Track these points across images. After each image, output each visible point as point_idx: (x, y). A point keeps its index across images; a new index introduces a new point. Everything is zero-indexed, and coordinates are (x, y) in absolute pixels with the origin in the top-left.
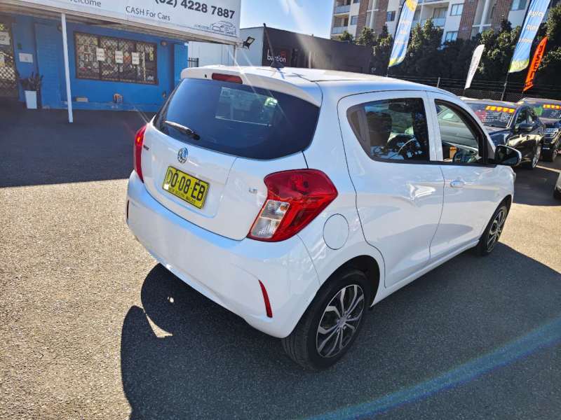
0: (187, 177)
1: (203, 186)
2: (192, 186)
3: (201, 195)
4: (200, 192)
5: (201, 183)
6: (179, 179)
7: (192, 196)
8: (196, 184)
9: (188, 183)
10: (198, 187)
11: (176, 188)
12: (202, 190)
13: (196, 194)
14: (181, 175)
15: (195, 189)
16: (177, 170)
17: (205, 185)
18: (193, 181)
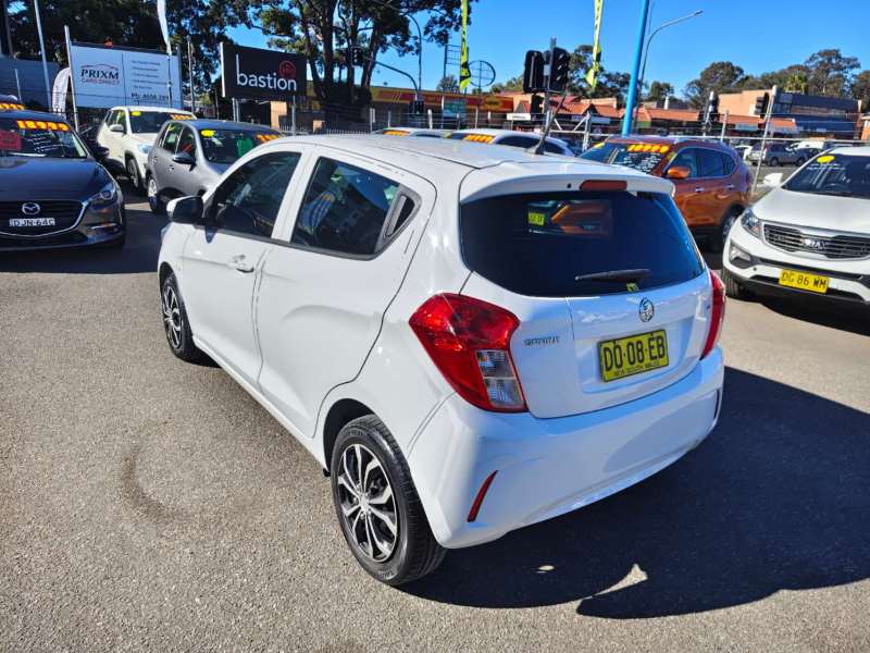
0: (634, 340)
1: (659, 338)
2: (646, 346)
3: (661, 349)
4: (659, 346)
5: (655, 335)
6: (624, 351)
7: (652, 358)
8: (650, 340)
9: (640, 346)
10: (654, 343)
11: (626, 365)
12: (660, 341)
13: (655, 352)
14: (623, 344)
15: (651, 347)
16: (614, 341)
17: (661, 334)
18: (644, 339)
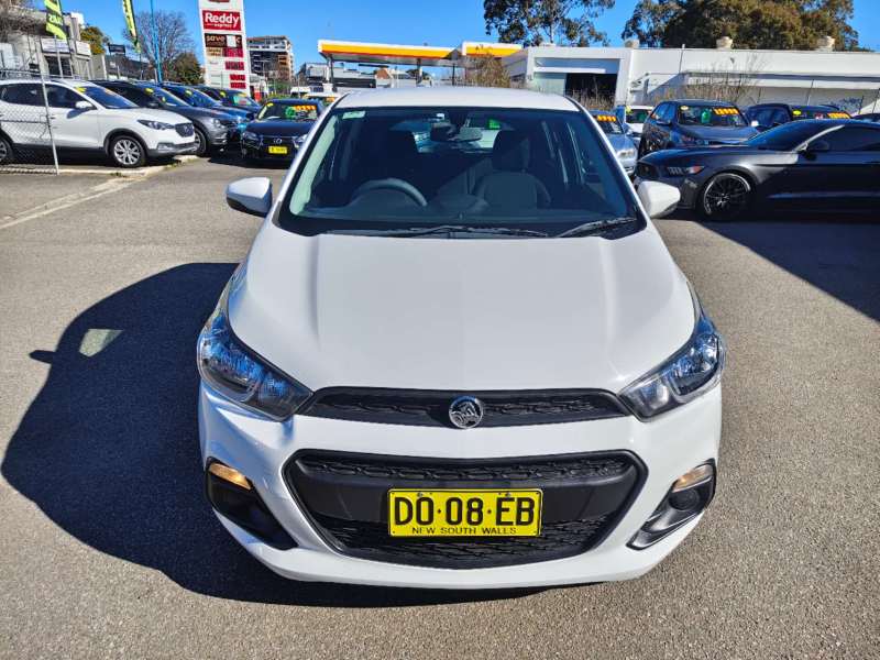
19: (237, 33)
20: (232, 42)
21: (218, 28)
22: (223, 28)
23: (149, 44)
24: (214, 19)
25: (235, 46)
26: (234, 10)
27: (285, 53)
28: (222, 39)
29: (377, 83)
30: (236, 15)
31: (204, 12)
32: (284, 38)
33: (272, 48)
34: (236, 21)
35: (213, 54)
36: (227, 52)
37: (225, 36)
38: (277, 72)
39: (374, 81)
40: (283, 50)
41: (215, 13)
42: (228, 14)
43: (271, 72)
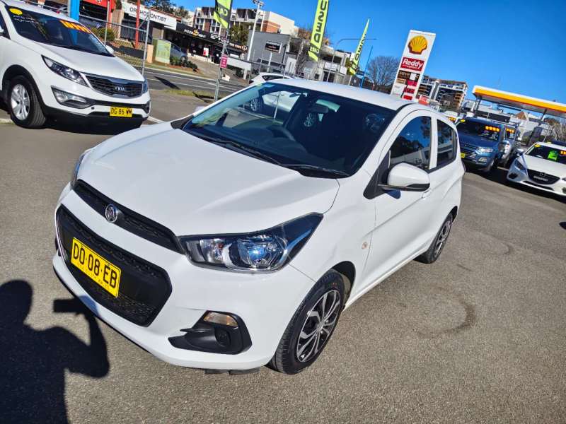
19: (418, 72)
20: (413, 77)
21: (408, 68)
22: (411, 69)
23: (378, 73)
24: (408, 62)
25: (414, 79)
26: (422, 60)
27: (461, 92)
28: (408, 74)
29: (511, 120)
30: (422, 62)
31: (404, 58)
32: (464, 83)
33: (454, 88)
34: (420, 66)
35: (400, 83)
36: (408, 82)
37: (410, 73)
38: (449, 102)
39: (509, 118)
40: (460, 90)
41: (410, 60)
42: (417, 61)
43: (445, 101)
